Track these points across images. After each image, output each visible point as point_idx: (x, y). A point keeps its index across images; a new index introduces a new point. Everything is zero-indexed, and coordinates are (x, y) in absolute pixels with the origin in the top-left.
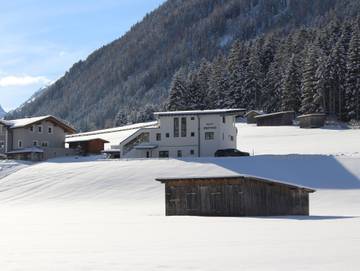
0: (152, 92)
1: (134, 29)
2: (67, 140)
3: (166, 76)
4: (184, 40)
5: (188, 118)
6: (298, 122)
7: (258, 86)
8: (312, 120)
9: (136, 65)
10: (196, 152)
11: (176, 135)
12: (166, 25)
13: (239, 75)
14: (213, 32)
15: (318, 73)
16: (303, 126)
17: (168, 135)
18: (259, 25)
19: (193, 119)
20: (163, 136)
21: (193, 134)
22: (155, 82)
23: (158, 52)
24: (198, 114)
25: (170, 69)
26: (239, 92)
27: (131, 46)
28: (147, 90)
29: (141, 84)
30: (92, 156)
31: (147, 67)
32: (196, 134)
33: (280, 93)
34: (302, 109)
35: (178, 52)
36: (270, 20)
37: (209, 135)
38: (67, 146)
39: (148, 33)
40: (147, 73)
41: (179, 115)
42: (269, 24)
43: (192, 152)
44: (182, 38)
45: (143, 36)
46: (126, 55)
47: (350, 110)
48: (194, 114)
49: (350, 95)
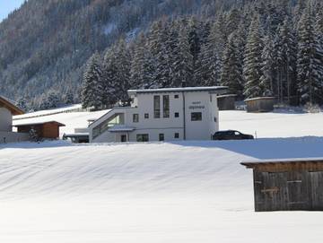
0: (34, 80)
1: (12, 16)
2: (15, 123)
3: (49, 64)
4: (66, 28)
5: (171, 96)
6: (244, 106)
7: (188, 70)
8: (261, 104)
9: (16, 53)
10: (181, 135)
11: (157, 115)
12: (46, 13)
13: (166, 56)
14: (96, 19)
15: (265, 54)
16: (250, 110)
17: (147, 116)
18: (144, 13)
19: (176, 97)
20: (141, 117)
21: (177, 115)
22: (37, 71)
23: (38, 39)
24: (183, 91)
25: (52, 57)
26: (167, 75)
27: (10, 34)
28: (29, 78)
29: (22, 73)
30: (46, 142)
31: (28, 56)
32: (181, 115)
33: (216, 76)
34: (246, 92)
35: (61, 40)
36: (154, 9)
37: (196, 116)
38: (15, 130)
39: (27, 20)
40: (29, 61)
41: (161, 92)
42: (154, 13)
43: (177, 136)
44: (64, 25)
45: (22, 24)
46: (5, 42)
47: (303, 93)
48: (178, 91)
49: (303, 77)
